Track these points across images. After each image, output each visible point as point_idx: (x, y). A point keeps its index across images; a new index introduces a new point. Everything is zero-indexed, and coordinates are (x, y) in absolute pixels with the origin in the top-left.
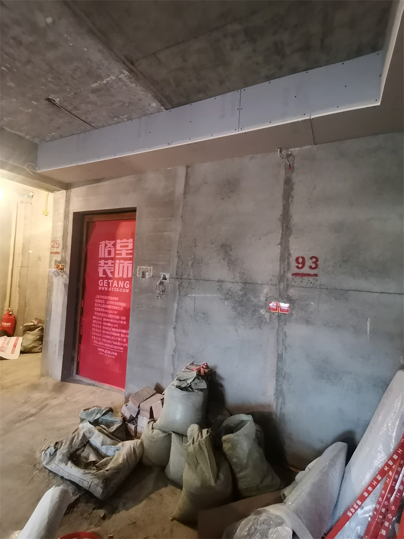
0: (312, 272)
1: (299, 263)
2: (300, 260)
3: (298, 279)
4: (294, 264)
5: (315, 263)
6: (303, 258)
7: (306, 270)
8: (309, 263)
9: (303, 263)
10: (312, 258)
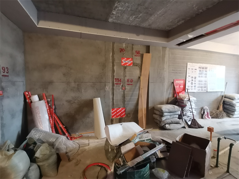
0: (7, 74)
1: (3, 70)
2: (4, 69)
3: (4, 78)
4: (2, 70)
5: (8, 70)
6: (4, 68)
7: (5, 74)
8: (6, 70)
9: (4, 70)
10: (7, 68)
